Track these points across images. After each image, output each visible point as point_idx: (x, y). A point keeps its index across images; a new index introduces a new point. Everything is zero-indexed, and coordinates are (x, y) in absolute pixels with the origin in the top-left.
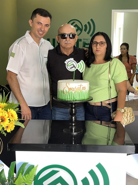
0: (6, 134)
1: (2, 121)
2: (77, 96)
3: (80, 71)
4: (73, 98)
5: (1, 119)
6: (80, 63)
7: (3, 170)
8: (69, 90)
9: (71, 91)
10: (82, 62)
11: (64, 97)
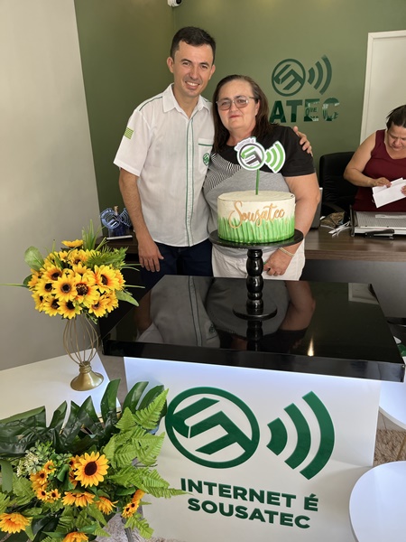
2: (262, 233)
3: (272, 168)
4: (251, 238)
6: (273, 150)
8: (242, 219)
9: (246, 221)
10: (277, 146)
11: (231, 235)
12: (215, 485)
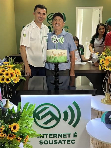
0: (14, 85)
1: (11, 76)
2: (60, 59)
3: (61, 43)
4: (57, 61)
5: (11, 75)
6: (61, 38)
7: (13, 108)
8: (54, 56)
9: (56, 56)
10: (62, 37)
11: (51, 60)
12: (48, 135)
